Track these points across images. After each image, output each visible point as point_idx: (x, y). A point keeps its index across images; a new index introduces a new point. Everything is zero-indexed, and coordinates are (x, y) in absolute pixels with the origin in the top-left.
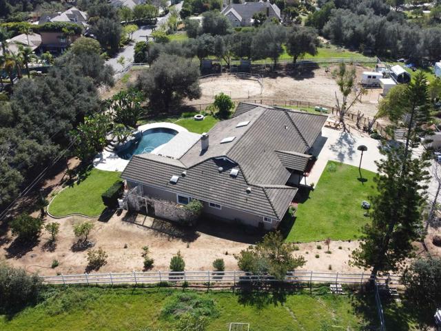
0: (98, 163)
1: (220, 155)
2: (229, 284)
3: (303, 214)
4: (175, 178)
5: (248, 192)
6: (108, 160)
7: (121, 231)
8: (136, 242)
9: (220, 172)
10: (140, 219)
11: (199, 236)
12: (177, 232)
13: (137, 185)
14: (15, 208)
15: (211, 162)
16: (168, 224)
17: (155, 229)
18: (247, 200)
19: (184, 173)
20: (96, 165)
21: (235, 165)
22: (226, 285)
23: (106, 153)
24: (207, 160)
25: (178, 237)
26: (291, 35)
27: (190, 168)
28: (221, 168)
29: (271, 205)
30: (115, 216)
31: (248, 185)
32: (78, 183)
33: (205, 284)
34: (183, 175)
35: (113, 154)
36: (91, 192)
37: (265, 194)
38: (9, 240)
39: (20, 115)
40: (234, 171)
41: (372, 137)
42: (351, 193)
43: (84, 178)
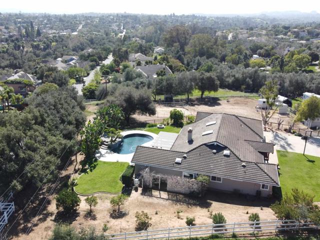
0: (99, 157)
1: (211, 141)
2: (271, 233)
3: (284, 185)
4: (178, 160)
5: (244, 166)
6: (107, 155)
7: (145, 203)
8: (162, 210)
9: (215, 153)
10: (156, 193)
11: (212, 203)
12: (192, 202)
13: (147, 167)
14: (44, 191)
15: (204, 146)
16: (181, 196)
17: (173, 200)
18: (245, 172)
19: (185, 155)
20: (99, 158)
21: (225, 148)
22: (268, 234)
23: (103, 150)
24: (201, 146)
25: (195, 205)
26: (201, 77)
27: (188, 152)
28: (215, 151)
29: (268, 175)
30: (133, 192)
31: (242, 161)
32: (91, 171)
33: (251, 234)
34: (185, 158)
35: (109, 151)
36: (105, 176)
37: (259, 167)
38: (52, 214)
39: (45, 118)
40: (226, 152)
41: (295, 135)
42: (309, 170)
43: (95, 167)
